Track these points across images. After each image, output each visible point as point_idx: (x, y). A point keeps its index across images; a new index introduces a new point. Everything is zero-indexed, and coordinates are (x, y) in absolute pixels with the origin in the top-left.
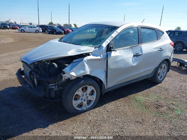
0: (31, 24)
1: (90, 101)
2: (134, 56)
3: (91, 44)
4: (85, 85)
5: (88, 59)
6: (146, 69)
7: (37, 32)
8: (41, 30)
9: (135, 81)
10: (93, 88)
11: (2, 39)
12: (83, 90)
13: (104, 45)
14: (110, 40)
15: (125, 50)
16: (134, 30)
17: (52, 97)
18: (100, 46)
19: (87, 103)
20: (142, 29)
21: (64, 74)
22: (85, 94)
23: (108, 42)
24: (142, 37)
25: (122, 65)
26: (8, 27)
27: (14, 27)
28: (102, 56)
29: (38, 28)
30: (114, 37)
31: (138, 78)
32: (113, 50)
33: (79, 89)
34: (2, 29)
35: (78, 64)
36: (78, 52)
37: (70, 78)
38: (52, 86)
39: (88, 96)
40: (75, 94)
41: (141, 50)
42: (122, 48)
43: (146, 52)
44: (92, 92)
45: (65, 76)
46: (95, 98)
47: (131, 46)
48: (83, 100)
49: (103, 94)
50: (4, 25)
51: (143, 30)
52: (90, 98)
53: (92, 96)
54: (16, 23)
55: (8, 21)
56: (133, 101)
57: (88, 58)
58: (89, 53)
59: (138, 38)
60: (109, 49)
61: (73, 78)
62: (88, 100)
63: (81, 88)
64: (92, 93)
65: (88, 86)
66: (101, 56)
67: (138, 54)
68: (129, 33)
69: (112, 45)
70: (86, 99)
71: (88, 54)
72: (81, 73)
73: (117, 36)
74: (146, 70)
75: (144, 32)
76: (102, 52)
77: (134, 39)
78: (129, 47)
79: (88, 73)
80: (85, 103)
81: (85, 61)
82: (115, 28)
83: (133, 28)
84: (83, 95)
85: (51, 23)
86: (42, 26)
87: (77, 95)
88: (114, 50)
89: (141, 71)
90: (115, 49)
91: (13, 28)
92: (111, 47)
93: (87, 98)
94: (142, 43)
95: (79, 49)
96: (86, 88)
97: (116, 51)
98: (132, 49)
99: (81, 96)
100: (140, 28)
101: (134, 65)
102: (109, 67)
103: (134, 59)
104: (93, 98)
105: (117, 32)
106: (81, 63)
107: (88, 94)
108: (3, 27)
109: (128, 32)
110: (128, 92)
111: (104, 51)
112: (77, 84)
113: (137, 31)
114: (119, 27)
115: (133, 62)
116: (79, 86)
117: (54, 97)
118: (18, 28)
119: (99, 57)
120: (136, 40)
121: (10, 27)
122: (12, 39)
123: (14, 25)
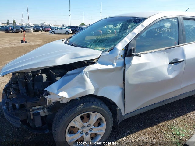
0: (63, 25)
1: (96, 135)
2: (171, 63)
3: (101, 45)
4: (87, 112)
5: (90, 69)
6: (190, 83)
7: (67, 33)
8: (71, 31)
9: (173, 101)
10: (99, 116)
11: (32, 41)
12: (82, 118)
13: (120, 47)
14: (130, 38)
15: (156, 53)
16: (171, 22)
17: (36, 126)
18: (112, 49)
19: (91, 138)
20: (185, 21)
21: (47, 95)
22: (86, 124)
23: (126, 41)
24: (184, 33)
25: (150, 79)
26: (41, 29)
27: (47, 29)
28: (115, 64)
29: (67, 29)
30: (137, 33)
31: (177, 96)
32: (134, 54)
33: (75, 118)
34: (36, 32)
35: (73, 78)
36: (74, 58)
37: (60, 100)
38: (38, 109)
39: (92, 127)
40: (70, 125)
41: (183, 54)
42: (150, 51)
43: (192, 57)
44: (99, 121)
45: (50, 99)
46: (104, 130)
47: (166, 48)
48: (84, 134)
49: (118, 123)
50: (37, 28)
51: (186, 23)
52: (95, 130)
53: (99, 128)
54: (50, 25)
55: (43, 24)
56: (168, 134)
57: (92, 67)
58: (93, 60)
59: (177, 34)
60: (128, 53)
61: (64, 101)
62: (92, 134)
63: (80, 116)
64: (99, 123)
65: (91, 112)
66: (113, 65)
67: (177, 59)
68: (163, 27)
69: (133, 46)
70: (89, 133)
71: (91, 62)
72: (78, 92)
73: (142, 32)
74: (190, 85)
75: (188, 26)
76: (116, 58)
77: (172, 37)
78: (162, 49)
79: (92, 92)
80: (88, 138)
81: (86, 74)
82: (139, 20)
83: (170, 19)
84: (84, 126)
85: (83, 24)
86: (72, 27)
87: (73, 127)
88: (136, 55)
89: (183, 86)
90: (139, 53)
91: (46, 31)
92: (131, 50)
93: (91, 131)
94: (184, 42)
95: (76, 54)
96: (88, 116)
97: (140, 56)
98: (168, 52)
99: (80, 128)
100: (182, 19)
101: (171, 76)
102: (128, 82)
103: (170, 68)
104: (102, 130)
105: (143, 26)
106: (79, 76)
107: (92, 125)
108: (36, 30)
109: (161, 25)
110: (161, 117)
111: (120, 57)
112: (72, 110)
113: (176, 24)
114: (146, 19)
115: (170, 72)
116: (75, 113)
117: (41, 126)
118: (50, 30)
119: (110, 67)
120: (174, 39)
121: (42, 29)
122: (42, 41)
123: (47, 27)
